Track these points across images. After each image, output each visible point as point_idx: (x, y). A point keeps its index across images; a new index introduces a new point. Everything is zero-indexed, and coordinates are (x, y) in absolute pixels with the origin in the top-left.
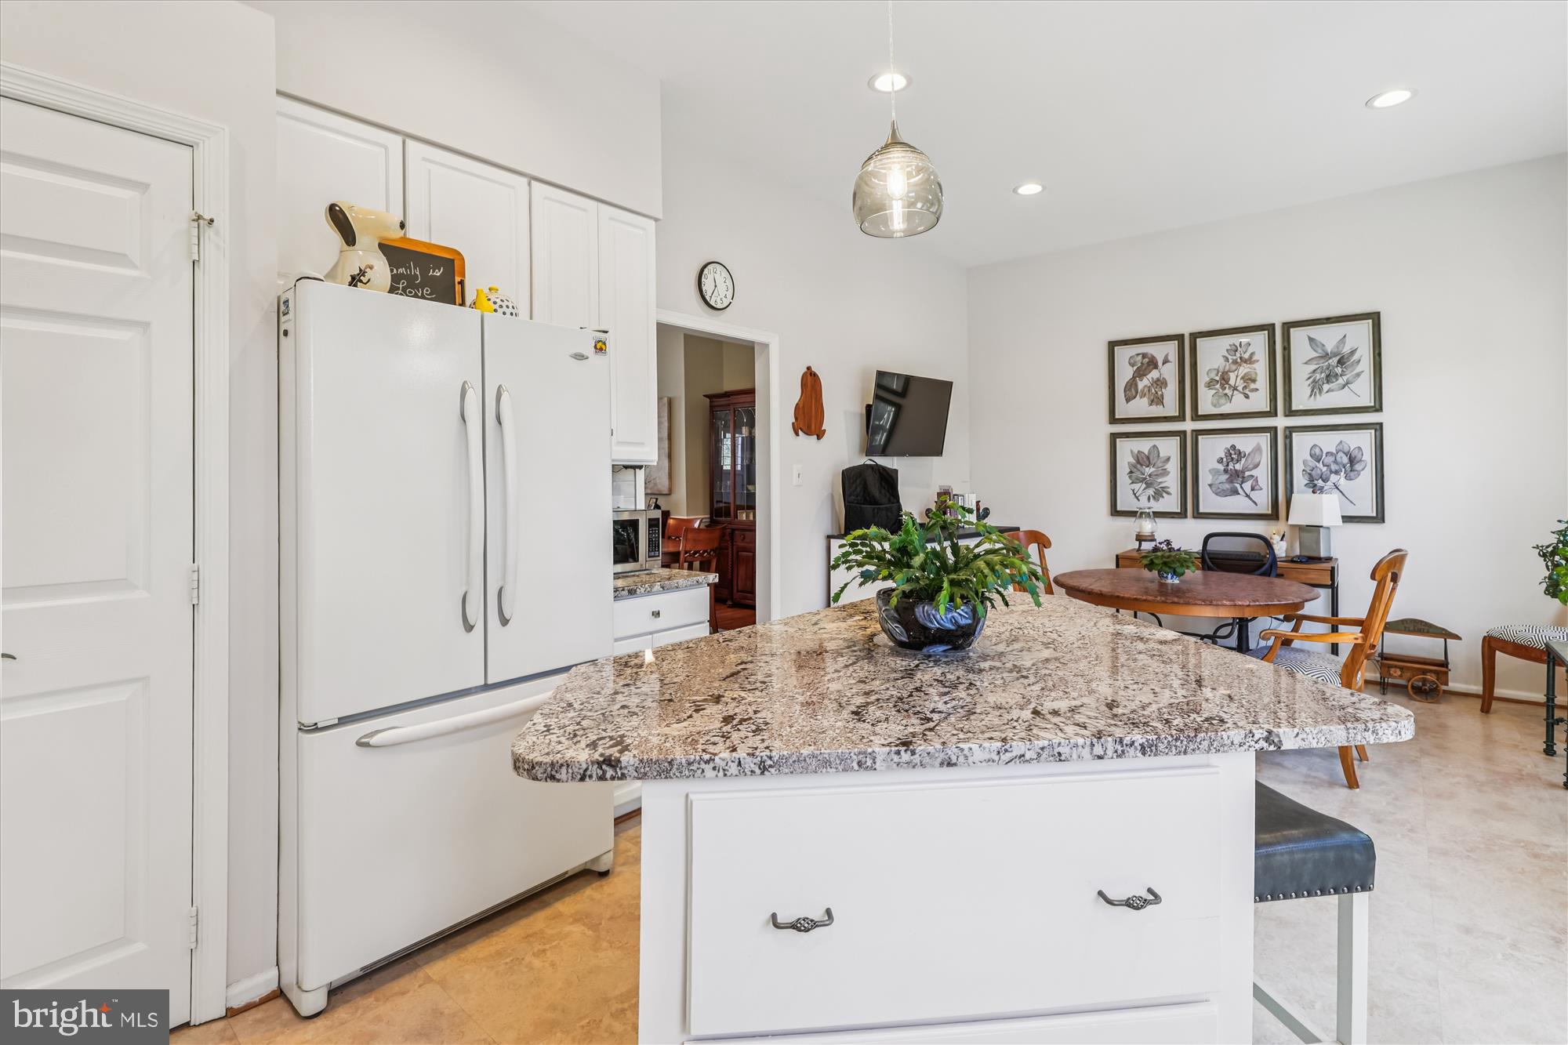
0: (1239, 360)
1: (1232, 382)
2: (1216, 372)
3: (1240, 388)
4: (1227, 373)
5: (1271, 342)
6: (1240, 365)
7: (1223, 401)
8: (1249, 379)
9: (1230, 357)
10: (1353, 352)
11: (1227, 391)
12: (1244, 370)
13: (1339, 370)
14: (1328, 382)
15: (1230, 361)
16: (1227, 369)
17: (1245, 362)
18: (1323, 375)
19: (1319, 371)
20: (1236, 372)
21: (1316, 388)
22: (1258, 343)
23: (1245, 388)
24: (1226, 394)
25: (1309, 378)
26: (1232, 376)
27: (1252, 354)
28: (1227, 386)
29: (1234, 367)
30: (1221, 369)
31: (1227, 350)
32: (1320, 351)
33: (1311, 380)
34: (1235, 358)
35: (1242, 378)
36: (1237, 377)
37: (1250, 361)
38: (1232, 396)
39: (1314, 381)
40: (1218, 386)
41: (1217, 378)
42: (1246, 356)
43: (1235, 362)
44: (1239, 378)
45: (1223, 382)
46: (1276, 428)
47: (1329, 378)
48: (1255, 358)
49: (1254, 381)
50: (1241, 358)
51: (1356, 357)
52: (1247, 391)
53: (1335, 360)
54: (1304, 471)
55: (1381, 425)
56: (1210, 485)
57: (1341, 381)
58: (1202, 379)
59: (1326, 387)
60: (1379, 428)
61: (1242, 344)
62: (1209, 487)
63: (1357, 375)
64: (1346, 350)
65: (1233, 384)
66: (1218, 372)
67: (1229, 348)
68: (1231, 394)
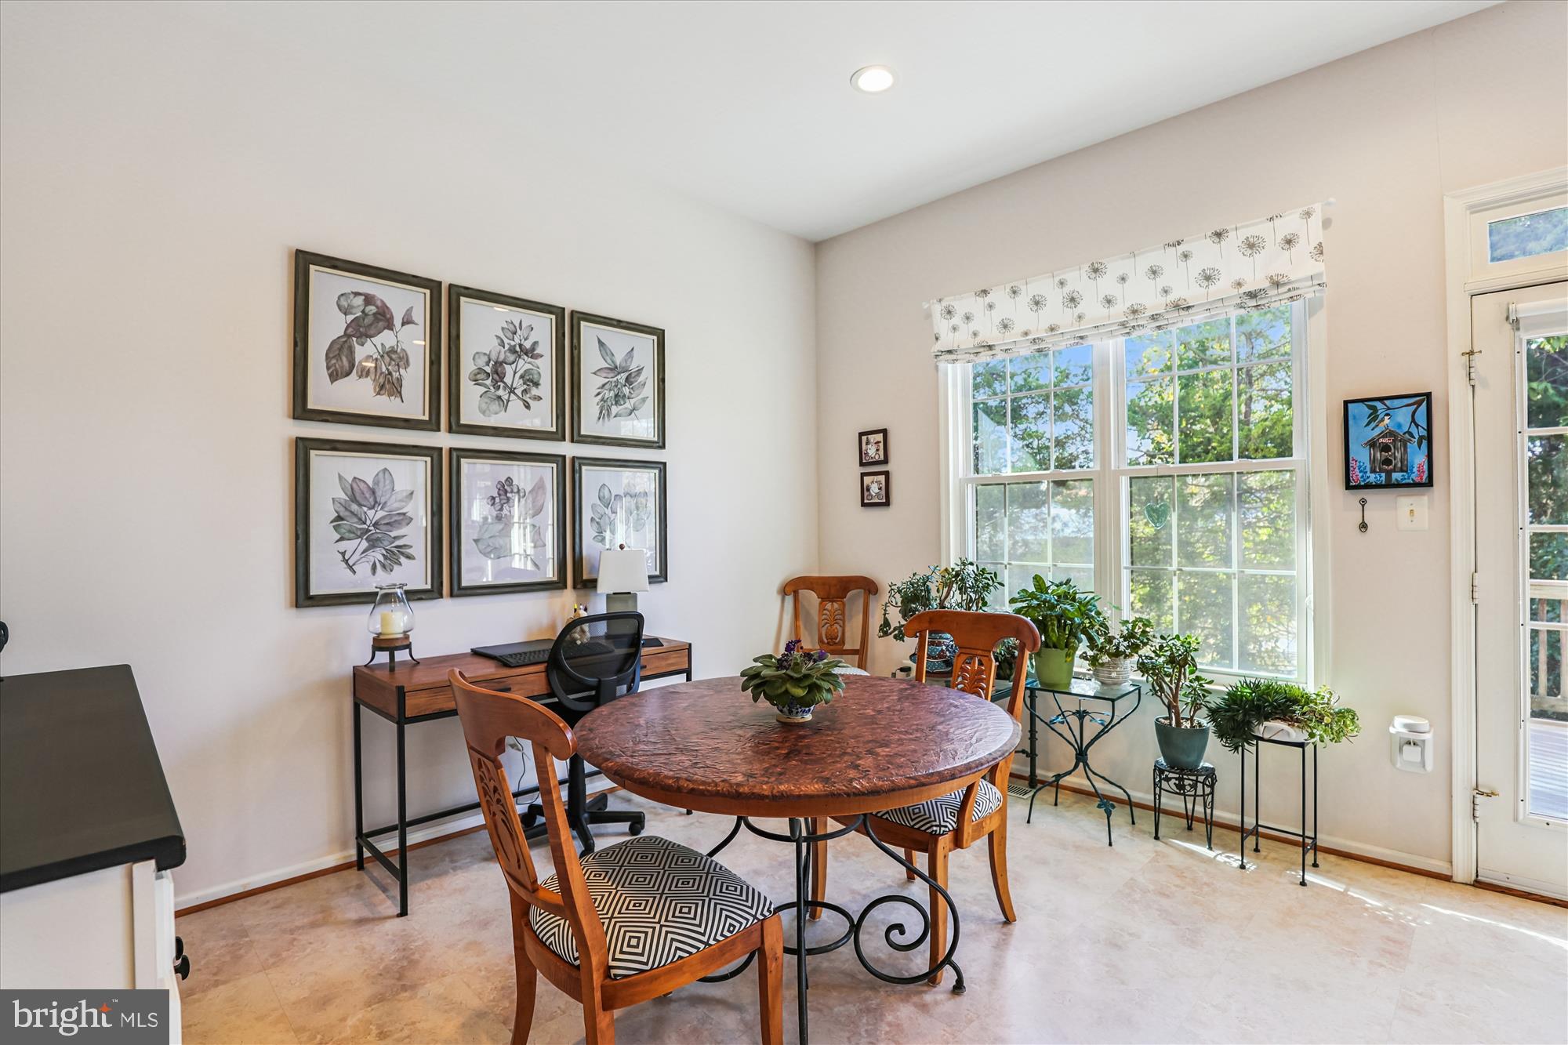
0: (518, 349)
1: (508, 379)
2: (486, 359)
3: (519, 392)
4: (501, 363)
5: (560, 335)
6: (520, 357)
7: (495, 406)
8: (531, 381)
9: (506, 341)
10: (639, 371)
11: (501, 392)
12: (523, 365)
13: (626, 390)
14: (617, 403)
15: (507, 347)
16: (502, 358)
17: (526, 354)
18: (612, 394)
19: (607, 387)
20: (514, 366)
21: (604, 413)
22: (542, 329)
23: (525, 391)
24: (499, 397)
25: (599, 394)
26: (509, 369)
27: (535, 343)
28: (502, 385)
29: (511, 358)
30: (494, 357)
31: (503, 329)
32: (610, 362)
33: (600, 397)
34: (513, 343)
35: (522, 377)
36: (515, 373)
37: (531, 353)
38: (508, 401)
39: (602, 400)
40: (488, 382)
41: (488, 369)
42: (528, 345)
43: (512, 350)
44: (518, 375)
45: (495, 376)
46: (564, 457)
47: (618, 398)
48: (538, 351)
49: (536, 384)
50: (520, 345)
51: (641, 379)
52: (526, 398)
53: (624, 376)
54: (592, 519)
55: (665, 464)
56: (476, 541)
57: (628, 405)
58: (467, 367)
59: (615, 409)
60: (662, 467)
61: (524, 326)
62: (473, 543)
63: (644, 400)
64: (633, 367)
65: (509, 383)
66: (490, 360)
67: (505, 326)
68: (506, 397)
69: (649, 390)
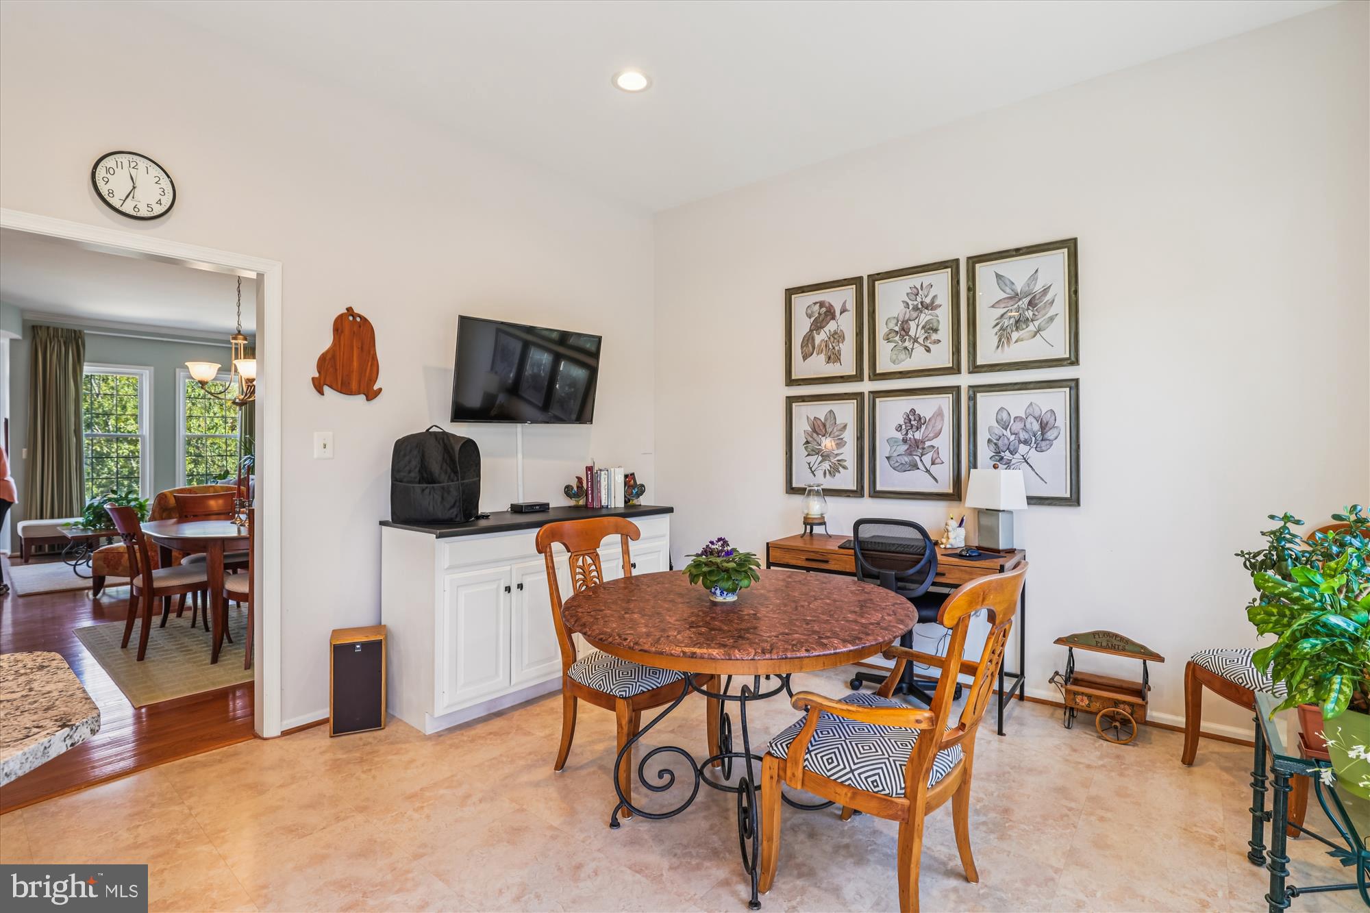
0: (920, 306)
1: (912, 333)
2: (896, 321)
3: (921, 340)
4: (907, 321)
5: (956, 282)
6: (921, 312)
7: (902, 356)
8: (931, 329)
9: (910, 303)
10: (1045, 291)
11: (907, 344)
12: (925, 317)
13: (1029, 314)
14: (1018, 329)
15: (911, 307)
16: (907, 317)
17: (927, 308)
18: (1012, 321)
19: (1006, 316)
20: (917, 320)
21: (1004, 336)
22: (940, 284)
23: (926, 338)
24: (906, 348)
25: (997, 324)
26: (913, 325)
27: (935, 297)
28: (907, 337)
29: (914, 314)
30: (901, 318)
31: (907, 294)
32: (1008, 290)
33: (998, 327)
34: (915, 303)
35: (923, 328)
36: (918, 326)
37: (931, 306)
38: (912, 349)
39: (1002, 329)
40: (897, 338)
41: (897, 329)
42: (928, 300)
43: (916, 309)
44: (920, 327)
45: (903, 333)
46: (958, 388)
47: (1019, 323)
48: (937, 302)
49: (936, 331)
50: (922, 303)
51: (1049, 297)
52: (927, 343)
53: (1026, 301)
54: (990, 441)
55: (1075, 380)
56: (888, 458)
57: (1032, 327)
58: (882, 331)
59: (1015, 335)
60: (1072, 384)
61: (924, 286)
62: (886, 460)
63: (1051, 319)
64: (1038, 288)
65: (913, 336)
66: (898, 321)
67: (909, 291)
68: (911, 346)
69: (1060, 307)
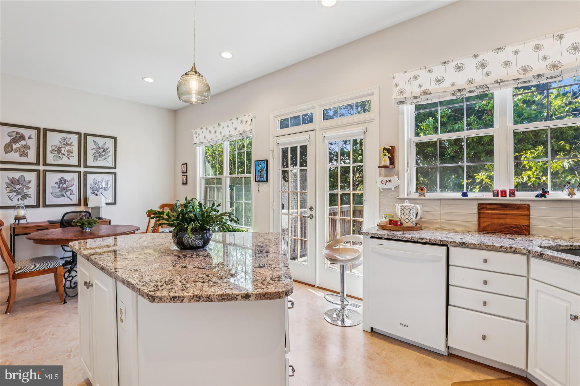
0: (66, 144)
1: (63, 152)
2: (55, 147)
3: (66, 155)
4: (60, 148)
5: (80, 140)
6: (66, 146)
7: (58, 159)
8: (70, 152)
9: (62, 142)
10: (108, 148)
11: (60, 155)
12: (68, 148)
13: (103, 154)
14: (99, 157)
15: (62, 143)
16: (60, 146)
17: (69, 145)
18: (98, 155)
19: (96, 153)
20: (64, 148)
21: (95, 159)
22: (74, 138)
23: (68, 155)
24: (60, 156)
25: (93, 155)
26: (63, 150)
27: (72, 142)
28: (60, 153)
29: (64, 146)
30: (58, 146)
31: (61, 139)
32: (97, 146)
33: (94, 156)
34: (64, 142)
35: (67, 151)
36: (65, 150)
37: (70, 145)
38: (62, 157)
39: (95, 156)
40: (56, 153)
41: (56, 149)
42: (69, 143)
43: (64, 144)
44: (65, 151)
45: (58, 151)
46: (81, 172)
47: (100, 156)
48: (73, 144)
49: (72, 153)
50: (67, 143)
51: (108, 150)
52: (69, 156)
53: (102, 150)
54: (90, 188)
55: (116, 173)
56: (51, 193)
57: (104, 157)
58: (49, 149)
59: (99, 159)
60: (115, 174)
61: (68, 138)
62: (51, 194)
63: (109, 156)
64: (106, 147)
65: (63, 153)
66: (56, 147)
67: (62, 138)
68: (62, 156)
69: (111, 153)
